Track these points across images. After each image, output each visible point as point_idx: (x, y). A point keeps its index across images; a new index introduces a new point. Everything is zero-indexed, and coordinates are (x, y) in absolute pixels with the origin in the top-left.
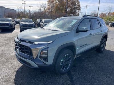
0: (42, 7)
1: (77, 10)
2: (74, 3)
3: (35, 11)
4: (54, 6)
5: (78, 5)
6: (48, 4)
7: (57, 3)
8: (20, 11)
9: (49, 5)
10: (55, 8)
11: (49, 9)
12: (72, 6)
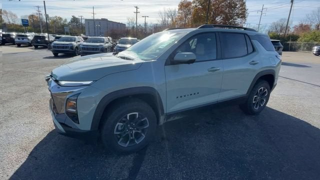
0: (169, 17)
1: (239, 19)
2: (233, 5)
3: (157, 24)
4: (190, 14)
5: (241, 9)
6: (179, 9)
7: (196, 6)
8: (131, 26)
9: (180, 12)
10: (192, 17)
11: (181, 19)
12: (229, 11)
